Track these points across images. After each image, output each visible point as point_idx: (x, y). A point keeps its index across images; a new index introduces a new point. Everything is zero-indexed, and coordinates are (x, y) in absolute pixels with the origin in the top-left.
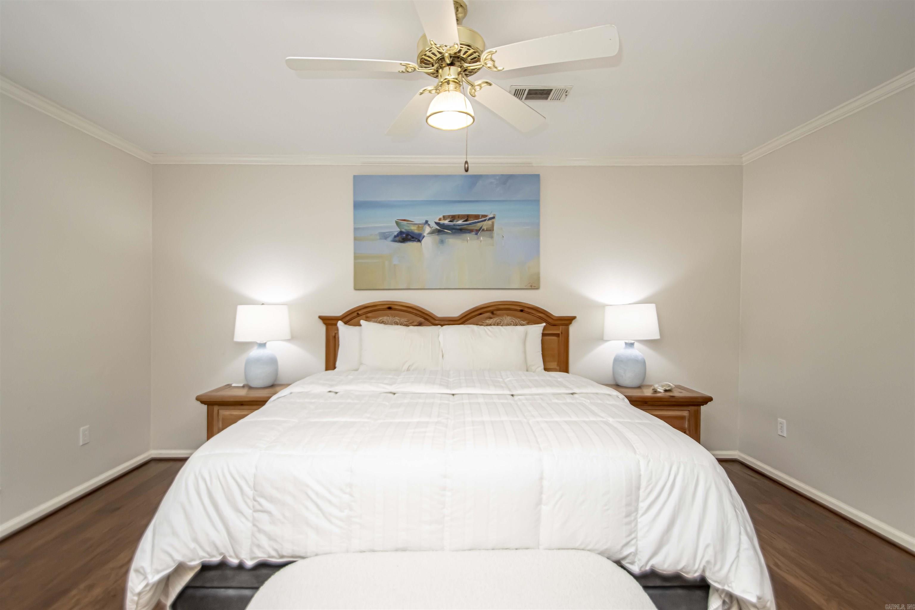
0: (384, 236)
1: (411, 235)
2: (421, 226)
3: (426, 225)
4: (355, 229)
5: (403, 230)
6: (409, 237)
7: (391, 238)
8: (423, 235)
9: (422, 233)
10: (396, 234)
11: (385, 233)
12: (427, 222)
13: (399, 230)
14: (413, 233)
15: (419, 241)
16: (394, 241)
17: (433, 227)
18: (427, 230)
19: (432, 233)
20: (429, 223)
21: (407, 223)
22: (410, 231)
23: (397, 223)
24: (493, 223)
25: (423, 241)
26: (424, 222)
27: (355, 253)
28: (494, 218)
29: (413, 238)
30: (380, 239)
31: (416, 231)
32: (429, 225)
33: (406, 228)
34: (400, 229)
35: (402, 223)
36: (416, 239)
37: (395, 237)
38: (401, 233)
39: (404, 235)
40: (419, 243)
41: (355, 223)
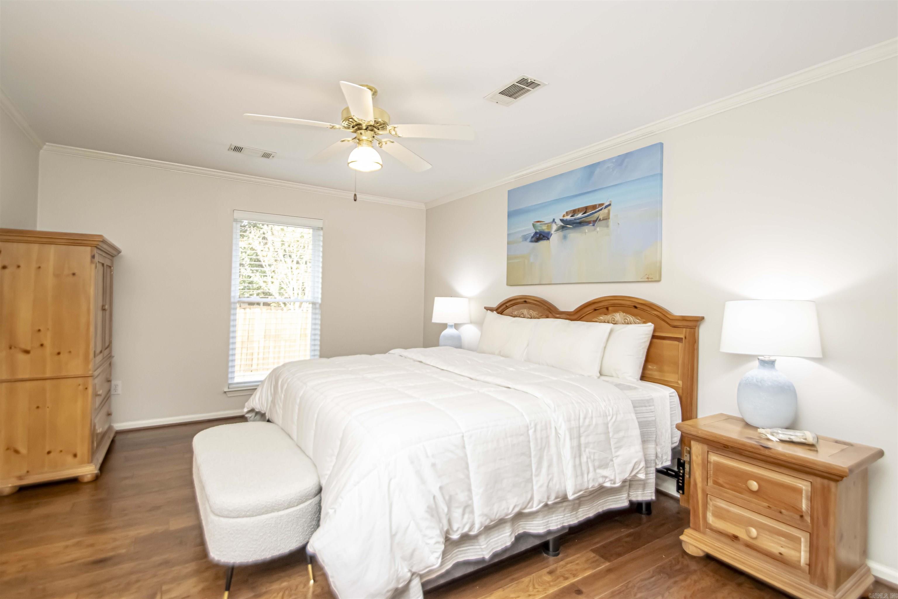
0: (525, 238)
1: (543, 234)
2: (549, 225)
3: (553, 224)
4: (508, 235)
5: (538, 231)
6: (542, 236)
7: (529, 240)
8: (551, 233)
9: (550, 231)
10: (532, 235)
11: (525, 235)
12: (554, 220)
13: (534, 231)
14: (544, 232)
15: (548, 239)
16: (531, 241)
17: (558, 224)
18: (554, 227)
19: (557, 230)
20: (556, 221)
21: (541, 224)
22: (542, 231)
23: (533, 225)
24: (609, 211)
25: (552, 238)
26: (552, 220)
27: (508, 255)
28: (610, 205)
29: (544, 237)
30: (523, 241)
31: (546, 231)
32: (555, 222)
33: (540, 228)
34: (536, 230)
35: (537, 225)
36: (546, 237)
37: (532, 237)
38: (536, 233)
39: (538, 235)
40: (548, 241)
41: (508, 230)
